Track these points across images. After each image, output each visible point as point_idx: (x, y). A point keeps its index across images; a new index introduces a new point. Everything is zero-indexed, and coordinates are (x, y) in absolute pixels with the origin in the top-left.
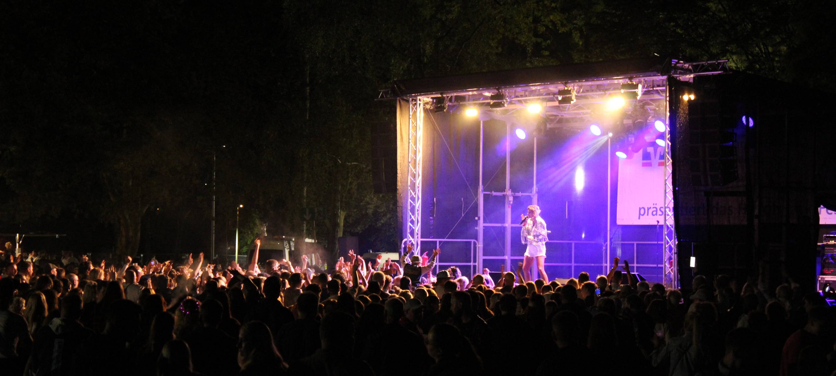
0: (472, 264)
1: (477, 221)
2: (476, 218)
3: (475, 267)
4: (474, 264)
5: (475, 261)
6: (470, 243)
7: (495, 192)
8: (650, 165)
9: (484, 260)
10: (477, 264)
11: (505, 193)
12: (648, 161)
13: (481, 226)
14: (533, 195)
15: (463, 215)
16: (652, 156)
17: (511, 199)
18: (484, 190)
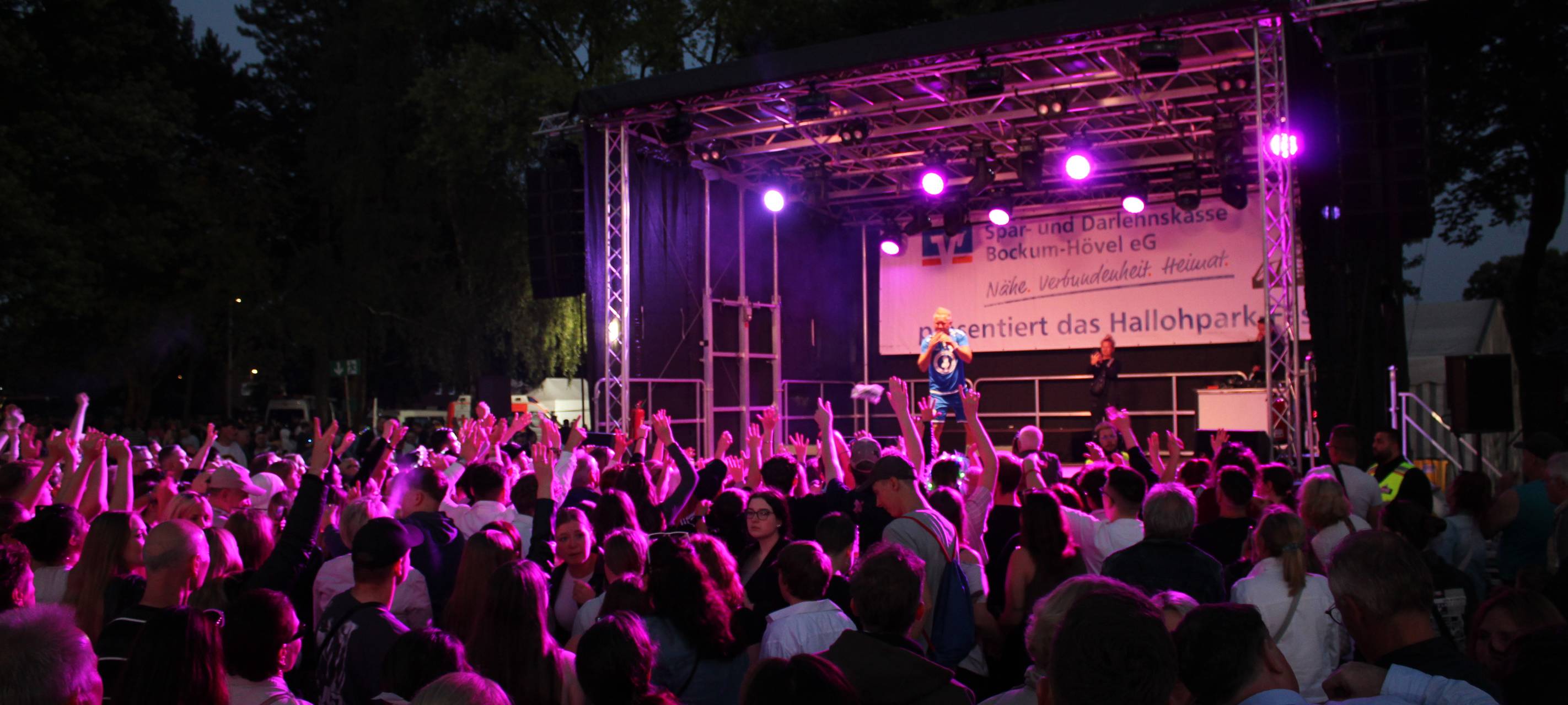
0: (698, 420)
1: (702, 347)
2: (702, 343)
3: (702, 425)
4: (701, 421)
5: (702, 417)
6: (694, 385)
7: (727, 299)
8: (938, 262)
9: (716, 415)
10: (705, 420)
11: (738, 302)
12: (934, 257)
13: (710, 355)
14: (774, 308)
15: (684, 337)
16: (941, 249)
17: (749, 311)
18: (714, 296)
